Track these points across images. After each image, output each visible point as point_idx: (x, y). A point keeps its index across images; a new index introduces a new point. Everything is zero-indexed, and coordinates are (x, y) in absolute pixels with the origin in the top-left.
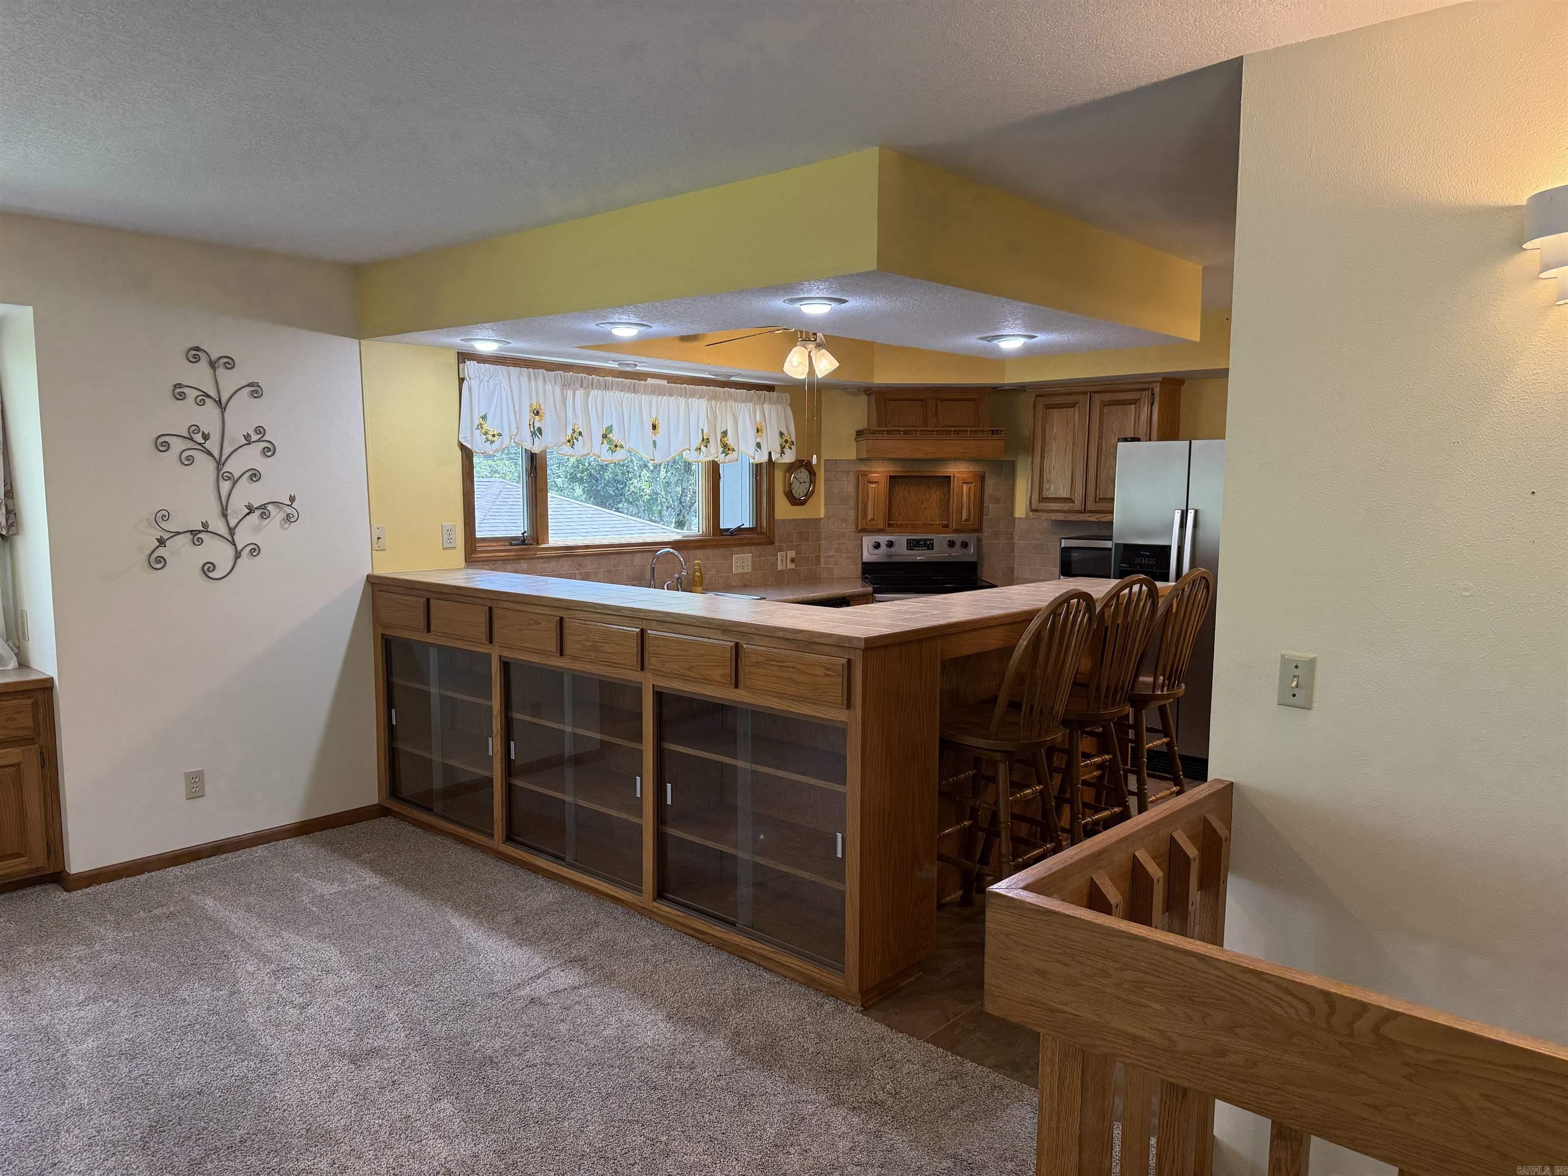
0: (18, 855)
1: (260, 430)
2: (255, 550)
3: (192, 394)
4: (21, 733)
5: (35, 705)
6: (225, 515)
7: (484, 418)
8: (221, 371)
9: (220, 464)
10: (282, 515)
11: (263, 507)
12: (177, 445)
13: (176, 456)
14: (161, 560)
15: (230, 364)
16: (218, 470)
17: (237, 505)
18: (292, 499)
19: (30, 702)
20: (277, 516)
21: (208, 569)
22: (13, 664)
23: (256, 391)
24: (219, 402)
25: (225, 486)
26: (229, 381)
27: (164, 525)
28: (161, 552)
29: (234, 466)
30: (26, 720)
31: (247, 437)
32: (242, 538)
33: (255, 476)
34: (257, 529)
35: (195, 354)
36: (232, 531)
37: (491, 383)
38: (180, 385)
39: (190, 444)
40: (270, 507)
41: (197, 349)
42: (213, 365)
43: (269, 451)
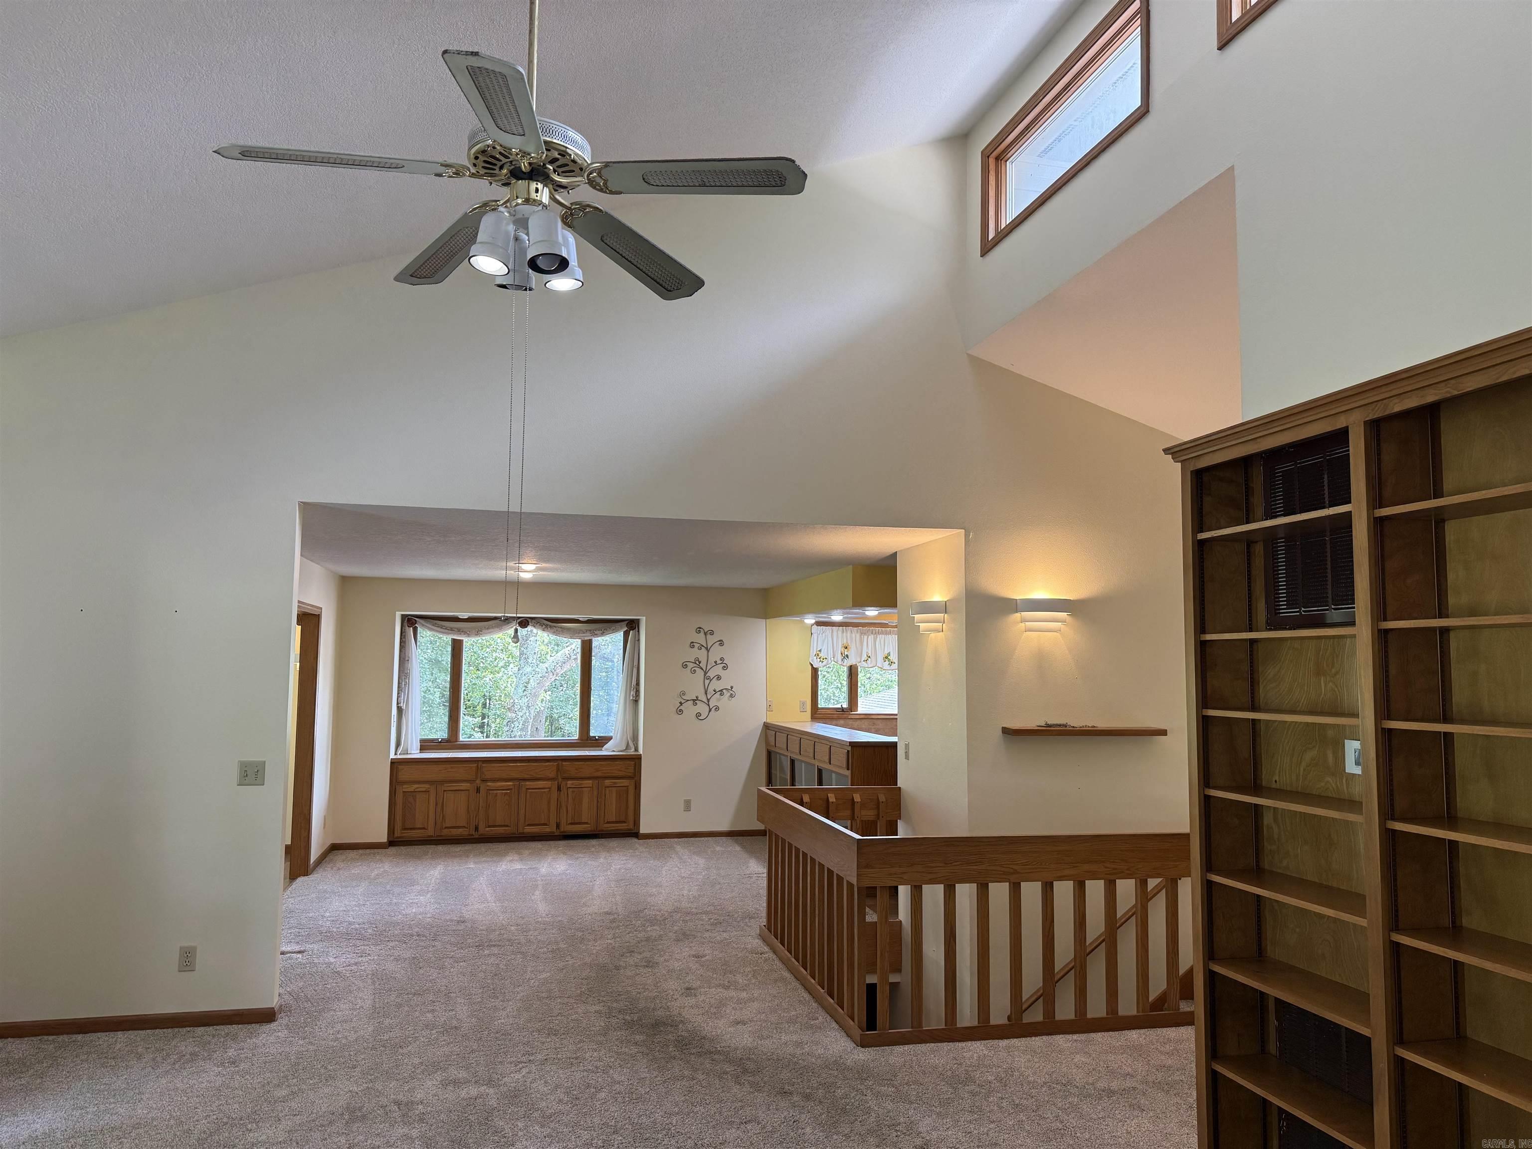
0: (625, 822)
1: (722, 659)
2: (717, 709)
3: (697, 645)
4: (630, 774)
5: (635, 765)
6: (706, 694)
7: (820, 651)
8: (709, 636)
9: (706, 673)
10: (729, 694)
11: (721, 691)
12: (691, 665)
13: (689, 670)
14: (681, 711)
15: (712, 633)
16: (705, 675)
17: (711, 690)
18: (732, 687)
19: (633, 763)
20: (727, 694)
21: (698, 715)
22: (633, 750)
23: (721, 643)
24: (707, 648)
25: (707, 682)
26: (711, 639)
27: (683, 697)
28: (681, 708)
29: (711, 674)
30: (631, 770)
31: (716, 662)
32: (712, 704)
33: (719, 678)
34: (719, 700)
35: (699, 630)
36: (708, 700)
37: (824, 635)
38: (693, 642)
39: (695, 665)
40: (724, 691)
41: (700, 628)
42: (705, 634)
43: (725, 668)
